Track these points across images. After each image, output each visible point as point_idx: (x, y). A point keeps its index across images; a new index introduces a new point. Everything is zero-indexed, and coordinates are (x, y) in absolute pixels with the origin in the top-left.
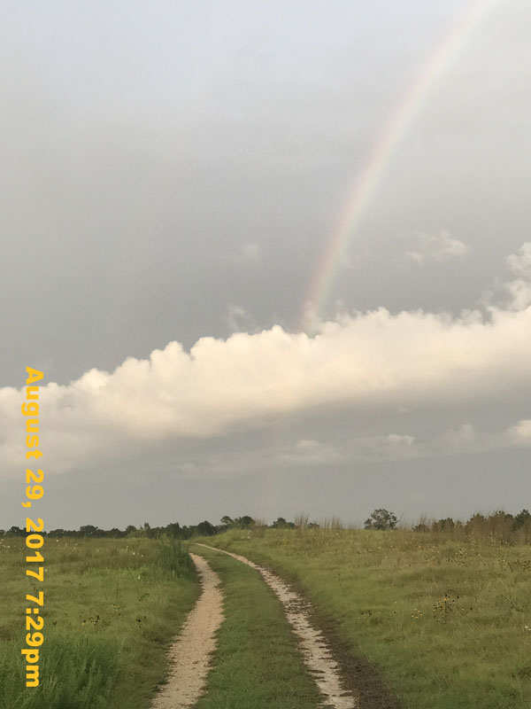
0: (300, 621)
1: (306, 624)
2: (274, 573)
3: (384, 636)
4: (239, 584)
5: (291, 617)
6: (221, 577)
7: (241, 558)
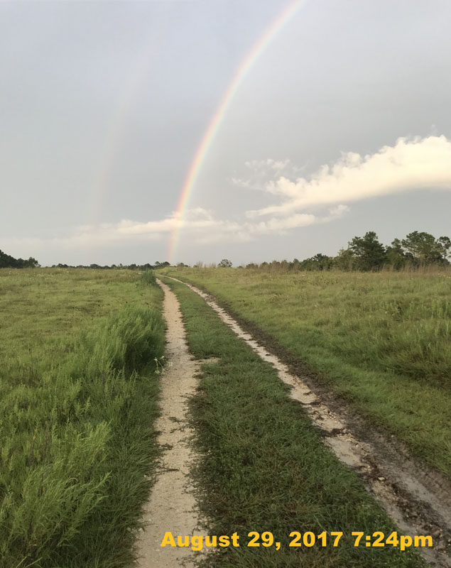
0: (214, 305)
1: (216, 306)
2: (193, 286)
3: (252, 310)
4: (180, 290)
5: (209, 303)
6: (170, 287)
7: (175, 279)
